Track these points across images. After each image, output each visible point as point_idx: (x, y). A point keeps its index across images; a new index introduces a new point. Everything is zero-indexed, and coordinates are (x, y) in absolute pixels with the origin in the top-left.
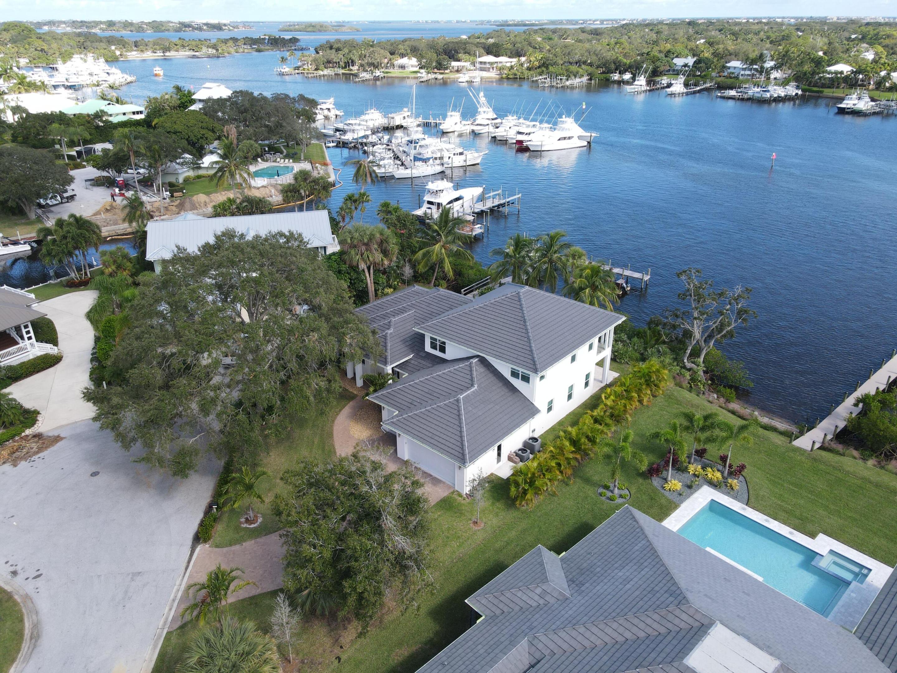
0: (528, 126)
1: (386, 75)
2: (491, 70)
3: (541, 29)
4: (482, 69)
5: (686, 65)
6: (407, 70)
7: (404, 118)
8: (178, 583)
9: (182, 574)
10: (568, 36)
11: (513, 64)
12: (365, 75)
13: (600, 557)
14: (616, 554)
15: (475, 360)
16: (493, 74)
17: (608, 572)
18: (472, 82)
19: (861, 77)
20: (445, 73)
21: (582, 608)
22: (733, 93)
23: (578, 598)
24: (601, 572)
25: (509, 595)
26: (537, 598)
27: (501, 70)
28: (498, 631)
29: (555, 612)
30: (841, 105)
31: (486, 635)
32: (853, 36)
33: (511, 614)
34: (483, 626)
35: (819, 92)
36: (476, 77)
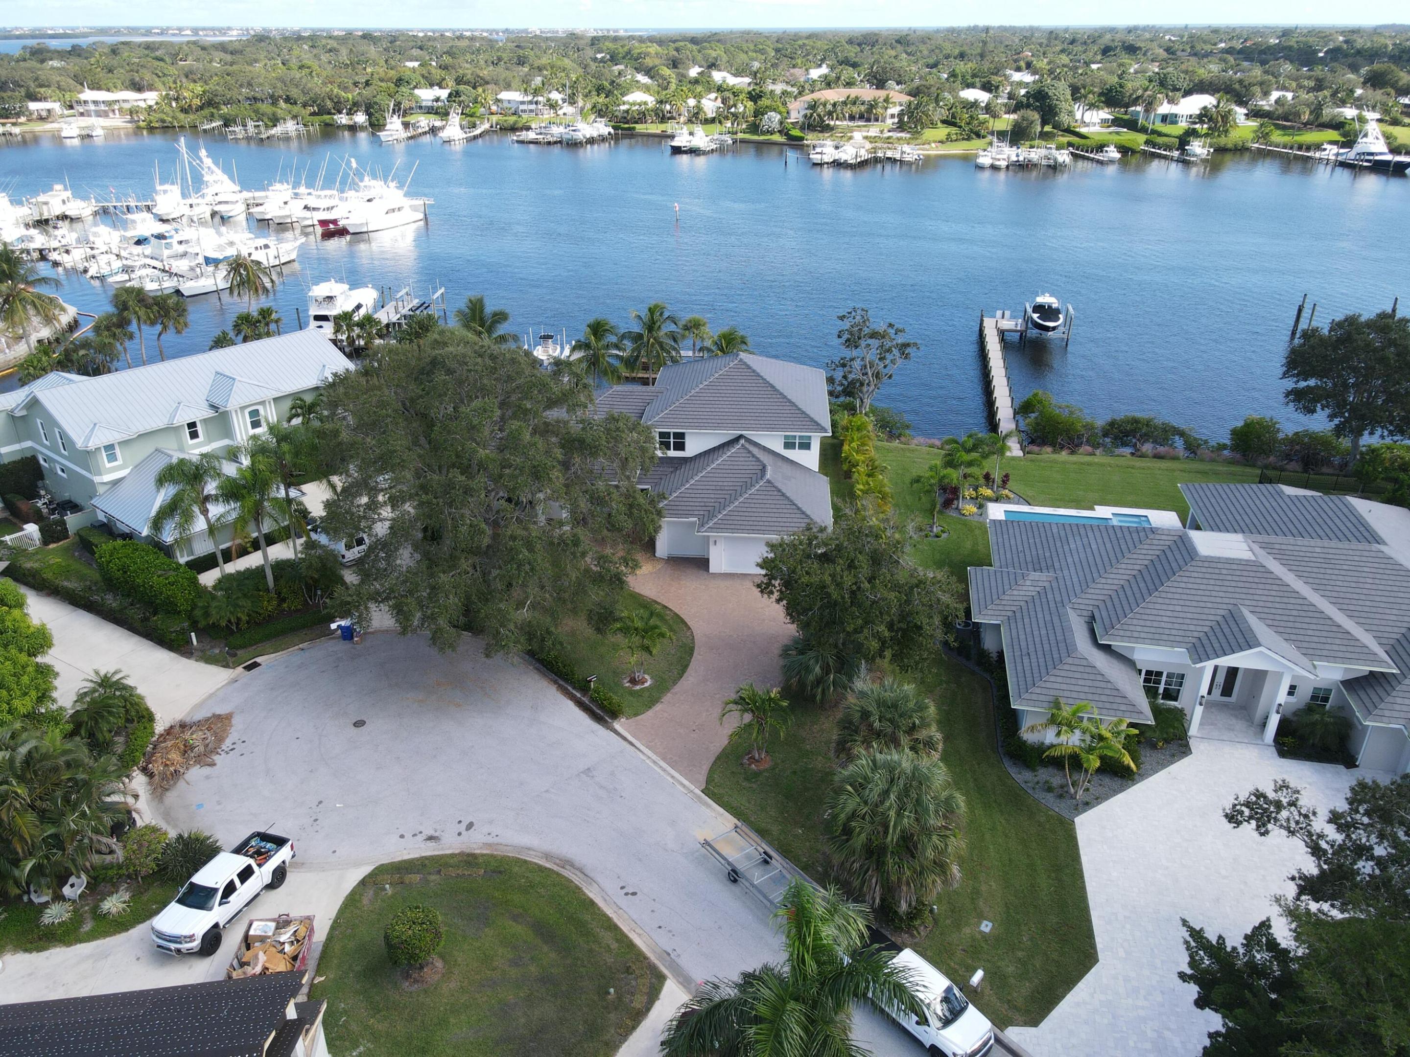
2: (111, 115)
4: (99, 114)
5: (437, 100)
7: (64, 202)
8: (644, 758)
10: (187, 55)
11: (149, 103)
13: (1033, 550)
14: (1044, 542)
15: (742, 441)
16: (117, 121)
17: (1060, 550)
18: (90, 136)
19: (668, 107)
20: (21, 124)
21: (1081, 573)
22: (531, 135)
23: (1066, 572)
24: (1054, 554)
25: (1007, 598)
26: (1032, 588)
27: (131, 113)
28: (1034, 619)
29: (1062, 587)
30: (675, 143)
31: (1027, 626)
32: (599, 56)
33: (1024, 608)
34: (1013, 626)
35: (629, 129)
36: (91, 128)
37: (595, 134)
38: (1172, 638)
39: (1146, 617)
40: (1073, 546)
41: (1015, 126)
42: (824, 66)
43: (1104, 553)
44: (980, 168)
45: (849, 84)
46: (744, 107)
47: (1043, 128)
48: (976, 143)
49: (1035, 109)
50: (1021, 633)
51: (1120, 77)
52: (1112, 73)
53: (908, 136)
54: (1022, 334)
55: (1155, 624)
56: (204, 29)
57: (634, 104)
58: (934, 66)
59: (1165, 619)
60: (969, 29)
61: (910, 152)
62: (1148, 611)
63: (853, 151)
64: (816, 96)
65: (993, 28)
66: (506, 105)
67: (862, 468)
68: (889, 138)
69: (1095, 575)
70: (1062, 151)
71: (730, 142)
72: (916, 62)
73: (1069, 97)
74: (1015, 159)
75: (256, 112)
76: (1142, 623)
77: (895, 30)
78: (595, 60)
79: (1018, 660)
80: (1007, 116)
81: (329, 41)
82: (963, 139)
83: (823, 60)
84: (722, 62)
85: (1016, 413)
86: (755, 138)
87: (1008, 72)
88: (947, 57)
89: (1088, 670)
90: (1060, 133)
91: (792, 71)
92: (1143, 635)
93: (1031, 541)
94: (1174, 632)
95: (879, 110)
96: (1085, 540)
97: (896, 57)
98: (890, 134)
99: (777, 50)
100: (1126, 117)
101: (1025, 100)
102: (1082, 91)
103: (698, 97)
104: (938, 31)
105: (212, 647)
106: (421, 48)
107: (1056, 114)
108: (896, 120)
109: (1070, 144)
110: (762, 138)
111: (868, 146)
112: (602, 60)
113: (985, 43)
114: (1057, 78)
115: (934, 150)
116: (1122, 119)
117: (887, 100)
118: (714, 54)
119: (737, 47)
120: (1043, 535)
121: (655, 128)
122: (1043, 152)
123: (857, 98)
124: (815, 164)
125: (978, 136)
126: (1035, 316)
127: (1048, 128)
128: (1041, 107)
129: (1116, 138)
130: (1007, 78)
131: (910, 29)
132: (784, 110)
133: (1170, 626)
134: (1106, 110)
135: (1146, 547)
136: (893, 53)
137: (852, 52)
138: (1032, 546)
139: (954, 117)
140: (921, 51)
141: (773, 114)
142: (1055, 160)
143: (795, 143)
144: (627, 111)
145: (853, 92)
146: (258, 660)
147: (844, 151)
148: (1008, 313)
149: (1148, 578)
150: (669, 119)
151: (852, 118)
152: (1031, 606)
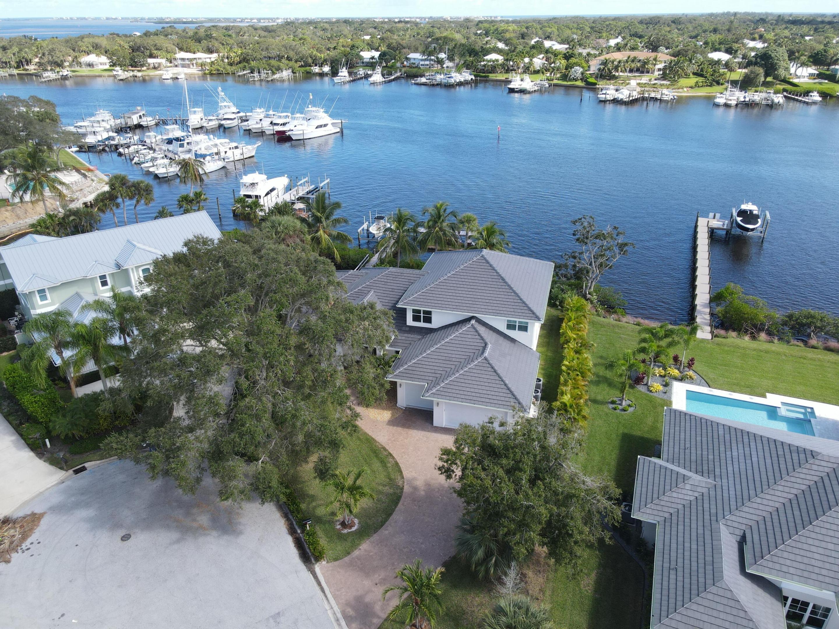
0: (280, 117)
1: (74, 74)
2: (191, 66)
3: (213, 26)
4: (183, 66)
5: (373, 58)
6: (96, 68)
7: (140, 117)
8: (327, 607)
9: (324, 598)
10: (245, 33)
11: (213, 60)
12: (50, 75)
13: (699, 449)
14: (710, 442)
15: (473, 322)
16: (194, 70)
17: (723, 455)
18: (177, 78)
19: (511, 63)
20: (143, 71)
21: (738, 487)
22: (423, 80)
23: (725, 481)
24: (717, 457)
25: (666, 498)
26: (690, 493)
27: (202, 66)
28: (687, 528)
29: (719, 497)
30: (510, 86)
31: (681, 535)
32: (479, 32)
33: (681, 512)
34: (668, 528)
35: (485, 77)
36: (178, 74)
37: (462, 80)
38: (821, 578)
39: (797, 551)
40: (735, 454)
41: (745, 77)
42: (620, 37)
43: (763, 469)
44: (717, 105)
45: (633, 49)
46: (561, 63)
47: (765, 78)
48: (716, 89)
49: (761, 66)
50: (674, 541)
51: (826, 45)
52: (820, 43)
53: (668, 83)
54: (728, 232)
55: (806, 560)
56: (264, 19)
57: (490, 61)
58: (696, 37)
59: (817, 556)
60: (723, 14)
61: (668, 94)
62: (799, 545)
63: (628, 92)
64: (607, 56)
65: (740, 13)
66: (412, 61)
67: (572, 345)
68: (654, 84)
69: (752, 492)
70: (778, 95)
71: (547, 85)
72: (683, 34)
73: (787, 58)
74: (743, 100)
75: (269, 65)
76: (792, 557)
77: (674, 15)
78: (476, 34)
79: (666, 573)
80: (740, 70)
81: (325, 25)
82: (707, 86)
83: (619, 34)
84: (554, 36)
85: (711, 300)
86: (565, 83)
87: (746, 41)
88: (705, 31)
89: (732, 603)
90: (778, 82)
91: (598, 40)
92: (792, 570)
93: (699, 439)
94: (824, 572)
95: (650, 66)
96: (747, 449)
97: (669, 32)
98: (656, 82)
99: (592, 28)
100: (828, 73)
101: (754, 59)
102: (797, 54)
103: (532, 57)
104: (702, 15)
105: (60, 451)
106: (375, 28)
107: (776, 69)
108: (661, 72)
109: (785, 90)
110: (569, 83)
111: (639, 89)
112: (480, 35)
113: (732, 22)
114: (780, 45)
115: (685, 93)
116: (824, 74)
117: (655, 59)
118: (549, 30)
119: (566, 26)
120: (710, 435)
121: (501, 77)
122: (763, 95)
123: (635, 58)
124: (601, 101)
125: (718, 83)
126: (739, 219)
127: (769, 79)
128: (765, 64)
129: (819, 87)
130: (744, 45)
131: (683, 14)
132: (585, 65)
133: (820, 564)
134: (813, 67)
135: (804, 471)
136: (668, 29)
137: (640, 28)
138: (699, 444)
139: (702, 70)
140: (687, 28)
141: (578, 68)
142: (773, 101)
143: (591, 87)
144: (484, 66)
145: (633, 54)
146: (86, 465)
147: (622, 93)
148: (718, 215)
149: (803, 507)
150: (512, 70)
151: (631, 71)
152: (687, 509)
